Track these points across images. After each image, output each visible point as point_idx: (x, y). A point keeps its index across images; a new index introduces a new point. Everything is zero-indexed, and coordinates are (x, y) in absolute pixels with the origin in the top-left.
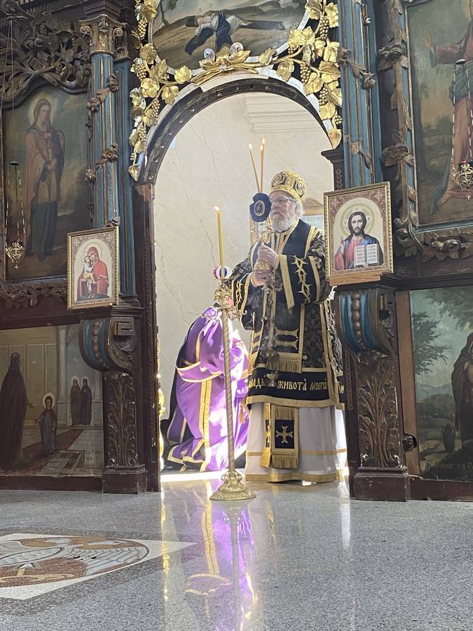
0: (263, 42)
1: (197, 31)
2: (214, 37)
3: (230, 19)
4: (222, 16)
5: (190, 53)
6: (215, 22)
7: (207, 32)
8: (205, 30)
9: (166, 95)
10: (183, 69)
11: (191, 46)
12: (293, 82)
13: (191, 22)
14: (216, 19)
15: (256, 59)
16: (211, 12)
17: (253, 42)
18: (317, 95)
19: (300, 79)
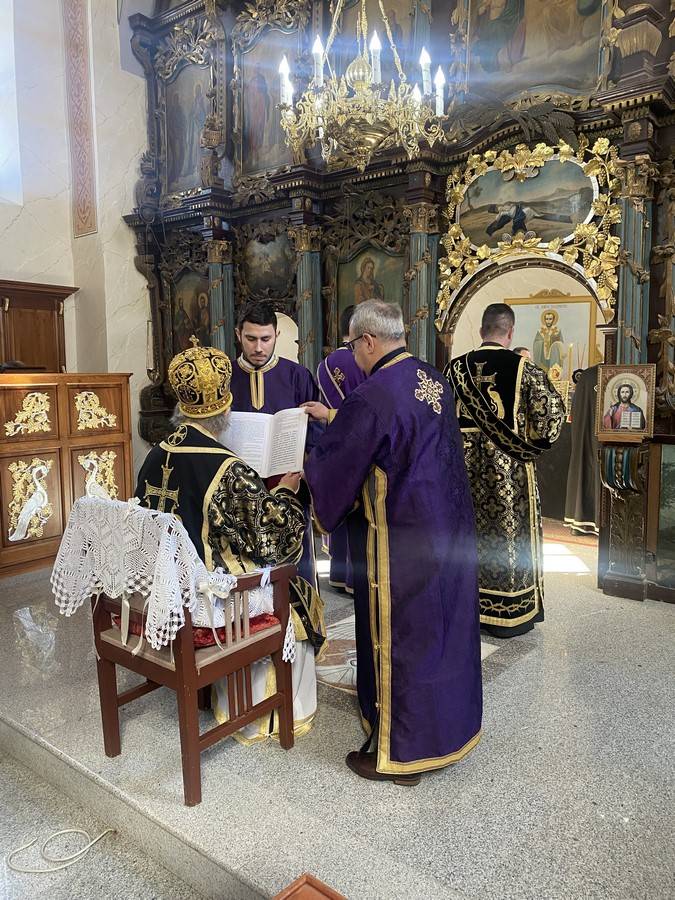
0: (551, 232)
1: (497, 217)
2: (511, 223)
3: (525, 210)
4: (519, 206)
5: (491, 234)
6: (512, 211)
7: (505, 219)
8: (504, 217)
9: (467, 267)
10: (484, 247)
11: (490, 230)
12: (576, 266)
13: (493, 209)
14: (514, 209)
15: (546, 245)
16: (509, 203)
17: (543, 230)
18: (596, 279)
19: (582, 265)
